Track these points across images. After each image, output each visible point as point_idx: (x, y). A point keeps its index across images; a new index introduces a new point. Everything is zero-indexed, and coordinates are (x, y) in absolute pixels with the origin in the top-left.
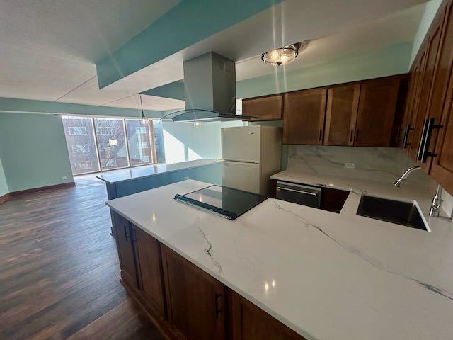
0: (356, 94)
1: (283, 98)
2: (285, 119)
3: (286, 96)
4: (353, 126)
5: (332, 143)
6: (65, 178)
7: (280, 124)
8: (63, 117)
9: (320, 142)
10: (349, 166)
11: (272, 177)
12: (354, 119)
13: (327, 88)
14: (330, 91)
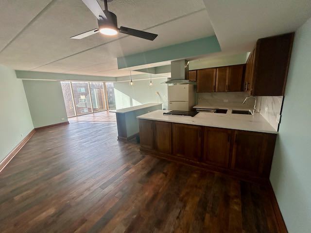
0: (228, 71)
1: (197, 72)
2: (198, 81)
3: (198, 71)
4: (227, 84)
5: (219, 91)
6: (63, 119)
7: (195, 84)
8: (61, 82)
9: (214, 91)
10: (226, 101)
11: (194, 107)
12: (227, 81)
13: (216, 68)
14: (217, 69)
